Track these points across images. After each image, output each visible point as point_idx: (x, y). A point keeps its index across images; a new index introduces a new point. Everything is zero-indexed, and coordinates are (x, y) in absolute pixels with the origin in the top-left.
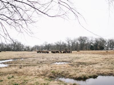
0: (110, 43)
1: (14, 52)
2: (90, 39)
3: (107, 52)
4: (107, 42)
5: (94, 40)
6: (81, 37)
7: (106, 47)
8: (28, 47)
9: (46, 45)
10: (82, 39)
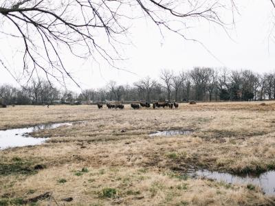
0: (267, 83)
1: (36, 106)
2: (220, 74)
3: (263, 105)
4: (260, 80)
5: (229, 75)
6: (197, 69)
7: (259, 92)
8: (69, 95)
9: (113, 88)
10: (199, 75)
